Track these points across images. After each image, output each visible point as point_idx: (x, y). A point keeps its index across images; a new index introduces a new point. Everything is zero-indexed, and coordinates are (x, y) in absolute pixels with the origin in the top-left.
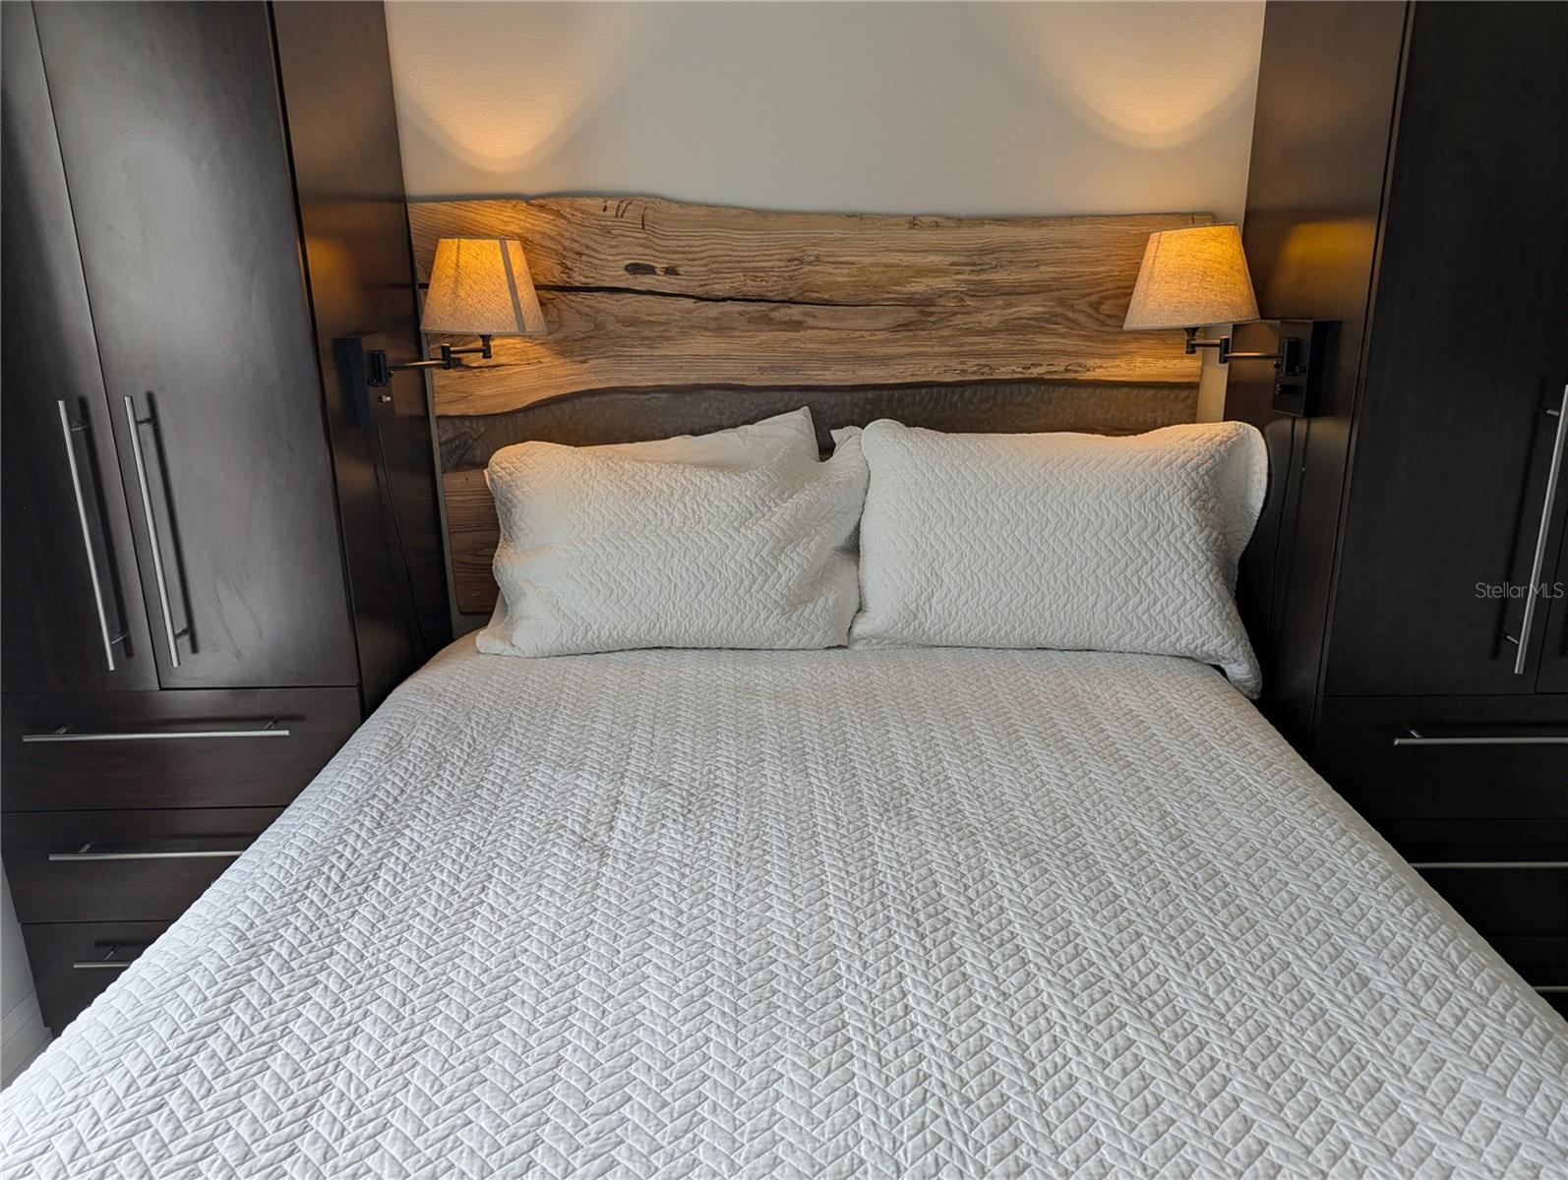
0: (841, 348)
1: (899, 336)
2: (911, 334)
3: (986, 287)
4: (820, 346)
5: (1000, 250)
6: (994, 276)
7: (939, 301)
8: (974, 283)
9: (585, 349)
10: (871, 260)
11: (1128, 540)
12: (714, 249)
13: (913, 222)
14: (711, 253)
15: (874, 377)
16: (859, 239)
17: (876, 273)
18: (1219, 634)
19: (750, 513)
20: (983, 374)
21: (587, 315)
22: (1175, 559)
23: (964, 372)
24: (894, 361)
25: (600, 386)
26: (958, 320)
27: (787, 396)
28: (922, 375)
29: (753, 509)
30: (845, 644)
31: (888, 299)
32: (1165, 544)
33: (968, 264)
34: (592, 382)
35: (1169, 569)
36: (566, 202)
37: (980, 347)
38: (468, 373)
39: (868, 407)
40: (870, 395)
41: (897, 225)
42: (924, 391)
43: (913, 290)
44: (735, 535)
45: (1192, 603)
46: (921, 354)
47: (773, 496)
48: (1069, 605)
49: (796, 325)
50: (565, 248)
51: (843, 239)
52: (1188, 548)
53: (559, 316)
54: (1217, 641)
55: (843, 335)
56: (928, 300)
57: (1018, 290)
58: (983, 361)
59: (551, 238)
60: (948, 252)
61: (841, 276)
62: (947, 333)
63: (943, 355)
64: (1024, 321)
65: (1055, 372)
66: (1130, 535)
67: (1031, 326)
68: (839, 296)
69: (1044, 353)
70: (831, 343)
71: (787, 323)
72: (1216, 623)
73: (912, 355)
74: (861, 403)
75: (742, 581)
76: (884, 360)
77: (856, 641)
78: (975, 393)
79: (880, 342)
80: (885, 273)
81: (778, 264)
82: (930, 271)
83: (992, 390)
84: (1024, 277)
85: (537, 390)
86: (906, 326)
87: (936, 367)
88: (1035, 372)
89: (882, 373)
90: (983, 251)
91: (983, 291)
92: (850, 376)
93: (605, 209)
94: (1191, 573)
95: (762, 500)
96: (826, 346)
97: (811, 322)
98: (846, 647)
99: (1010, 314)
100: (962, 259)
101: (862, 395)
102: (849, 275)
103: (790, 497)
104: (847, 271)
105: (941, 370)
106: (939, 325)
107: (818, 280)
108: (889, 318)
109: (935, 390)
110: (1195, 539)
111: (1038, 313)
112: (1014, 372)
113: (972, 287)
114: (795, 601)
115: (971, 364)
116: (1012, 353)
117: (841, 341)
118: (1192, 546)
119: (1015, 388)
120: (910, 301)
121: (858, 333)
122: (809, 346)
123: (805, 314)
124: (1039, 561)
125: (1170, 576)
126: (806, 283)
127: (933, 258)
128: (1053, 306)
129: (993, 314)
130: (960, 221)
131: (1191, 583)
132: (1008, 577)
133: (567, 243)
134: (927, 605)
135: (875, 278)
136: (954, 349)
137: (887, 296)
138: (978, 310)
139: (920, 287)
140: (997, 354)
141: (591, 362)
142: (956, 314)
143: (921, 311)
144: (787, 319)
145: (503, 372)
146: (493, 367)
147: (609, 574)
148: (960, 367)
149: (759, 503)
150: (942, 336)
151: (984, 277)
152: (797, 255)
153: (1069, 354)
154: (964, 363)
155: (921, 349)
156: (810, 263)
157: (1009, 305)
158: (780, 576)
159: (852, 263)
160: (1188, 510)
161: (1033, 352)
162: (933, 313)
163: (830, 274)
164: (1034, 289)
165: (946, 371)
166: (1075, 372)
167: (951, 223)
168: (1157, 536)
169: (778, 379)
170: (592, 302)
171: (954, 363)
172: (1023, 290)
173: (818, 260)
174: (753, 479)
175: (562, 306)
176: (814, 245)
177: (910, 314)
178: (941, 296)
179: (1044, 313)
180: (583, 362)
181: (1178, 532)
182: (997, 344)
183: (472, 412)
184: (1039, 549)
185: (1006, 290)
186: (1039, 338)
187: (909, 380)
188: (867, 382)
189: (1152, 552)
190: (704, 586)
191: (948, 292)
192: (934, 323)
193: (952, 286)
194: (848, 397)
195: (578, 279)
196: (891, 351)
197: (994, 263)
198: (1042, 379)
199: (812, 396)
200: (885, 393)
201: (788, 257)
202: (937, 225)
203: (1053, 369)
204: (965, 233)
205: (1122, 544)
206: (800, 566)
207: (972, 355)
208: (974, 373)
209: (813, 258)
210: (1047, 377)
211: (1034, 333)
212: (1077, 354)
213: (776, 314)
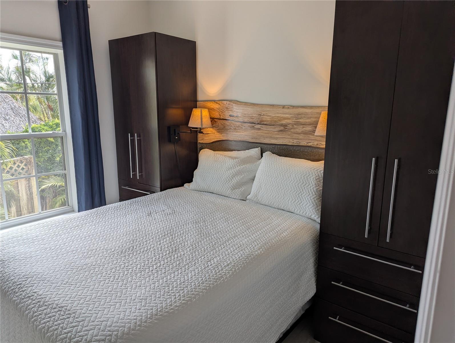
0: (268, 135)
1: (279, 133)
2: (282, 133)
3: (298, 123)
4: (263, 134)
5: (302, 114)
6: (300, 120)
7: (288, 126)
8: (296, 122)
9: (222, 131)
10: (274, 115)
11: (298, 186)
12: (245, 112)
13: (284, 107)
14: (244, 113)
15: (274, 142)
16: (272, 111)
17: (275, 118)
18: (314, 214)
19: (231, 168)
20: (297, 144)
21: (223, 124)
22: (307, 193)
23: (293, 143)
24: (278, 139)
25: (224, 139)
26: (292, 130)
27: (257, 144)
28: (284, 143)
29: (232, 167)
30: (245, 200)
31: (277, 125)
32: (306, 189)
33: (295, 117)
34: (222, 138)
35: (306, 195)
36: (220, 102)
37: (297, 137)
38: (203, 135)
39: (273, 149)
40: (273, 146)
41: (280, 107)
42: (285, 146)
43: (283, 123)
44: (226, 171)
45: (309, 204)
46: (284, 138)
47: (238, 165)
48: (284, 200)
49: (259, 129)
50: (220, 111)
51: (269, 110)
52: (311, 190)
53: (218, 124)
54: (314, 215)
55: (268, 132)
56: (286, 125)
57: (305, 124)
58: (297, 141)
59: (218, 109)
60: (291, 114)
61: (268, 119)
62: (290, 133)
63: (289, 138)
64: (307, 132)
65: (314, 145)
66: (299, 185)
67: (308, 133)
68: (268, 123)
69: (312, 140)
70: (266, 133)
71: (257, 128)
72: (314, 210)
73: (282, 138)
74: (272, 148)
75: (224, 181)
76: (276, 139)
77: (247, 200)
78: (296, 148)
79: (276, 134)
80: (277, 118)
81: (257, 115)
82: (286, 118)
83: (300, 148)
84: (307, 121)
85: (214, 139)
86: (281, 131)
87: (287, 141)
88: (310, 144)
89: (276, 141)
90: (298, 114)
91: (298, 124)
92: (269, 141)
93: (227, 103)
94: (310, 197)
95: (235, 165)
96: (265, 134)
97: (262, 129)
98: (245, 201)
99: (304, 130)
100: (294, 116)
101: (272, 146)
102: (270, 119)
103: (242, 166)
104: (269, 118)
105: (288, 142)
106: (288, 131)
107: (264, 119)
108: (278, 129)
109: (287, 146)
110: (313, 188)
111: (310, 130)
112: (305, 144)
113: (295, 123)
114: (234, 188)
115: (295, 141)
116: (304, 139)
117: (268, 133)
118: (312, 190)
119: (305, 148)
120: (282, 125)
121: (271, 132)
122: (261, 134)
123: (261, 127)
124: (280, 188)
125: (305, 196)
126: (261, 120)
127: (287, 115)
128: (313, 128)
129: (300, 129)
130: (293, 107)
131: (309, 199)
132: (273, 190)
133: (220, 110)
134: (258, 194)
135: (275, 119)
136: (291, 137)
137: (277, 124)
138: (297, 128)
139: (284, 122)
140: (301, 139)
141: (223, 134)
142: (292, 129)
143: (284, 128)
144: (257, 127)
145: (209, 135)
146: (208, 134)
147: (204, 176)
148: (292, 141)
149: (234, 166)
150: (289, 134)
151: (298, 120)
152: (260, 114)
153: (318, 141)
154: (293, 141)
155: (284, 136)
156: (262, 115)
157: (303, 127)
158: (232, 182)
159: (271, 116)
160: (314, 181)
161: (309, 139)
162: (287, 128)
163: (266, 118)
164: (309, 124)
165: (289, 142)
166: (319, 145)
167: (292, 107)
168: (305, 186)
169: (255, 141)
170: (223, 122)
171: (291, 140)
172: (307, 124)
173: (264, 115)
174: (235, 161)
175: (219, 123)
176: (263, 112)
177: (282, 128)
178: (289, 124)
179: (312, 130)
180: (221, 134)
181: (310, 186)
182: (301, 136)
183: (204, 142)
184: (280, 185)
185: (303, 124)
186: (311, 136)
187: (281, 143)
188: (273, 143)
189: (303, 190)
190: (218, 181)
191: (290, 124)
192: (287, 130)
193: (291, 122)
194: (269, 146)
195: (222, 117)
196: (278, 136)
197: (300, 117)
198: (311, 146)
199: (262, 145)
200: (276, 146)
201: (258, 114)
202: (288, 108)
203: (314, 144)
204: (294, 110)
205: (297, 186)
206: (237, 180)
207: (296, 139)
208: (296, 143)
209: (263, 115)
210: (312, 146)
211: (310, 135)
212: (320, 141)
213: (255, 127)
